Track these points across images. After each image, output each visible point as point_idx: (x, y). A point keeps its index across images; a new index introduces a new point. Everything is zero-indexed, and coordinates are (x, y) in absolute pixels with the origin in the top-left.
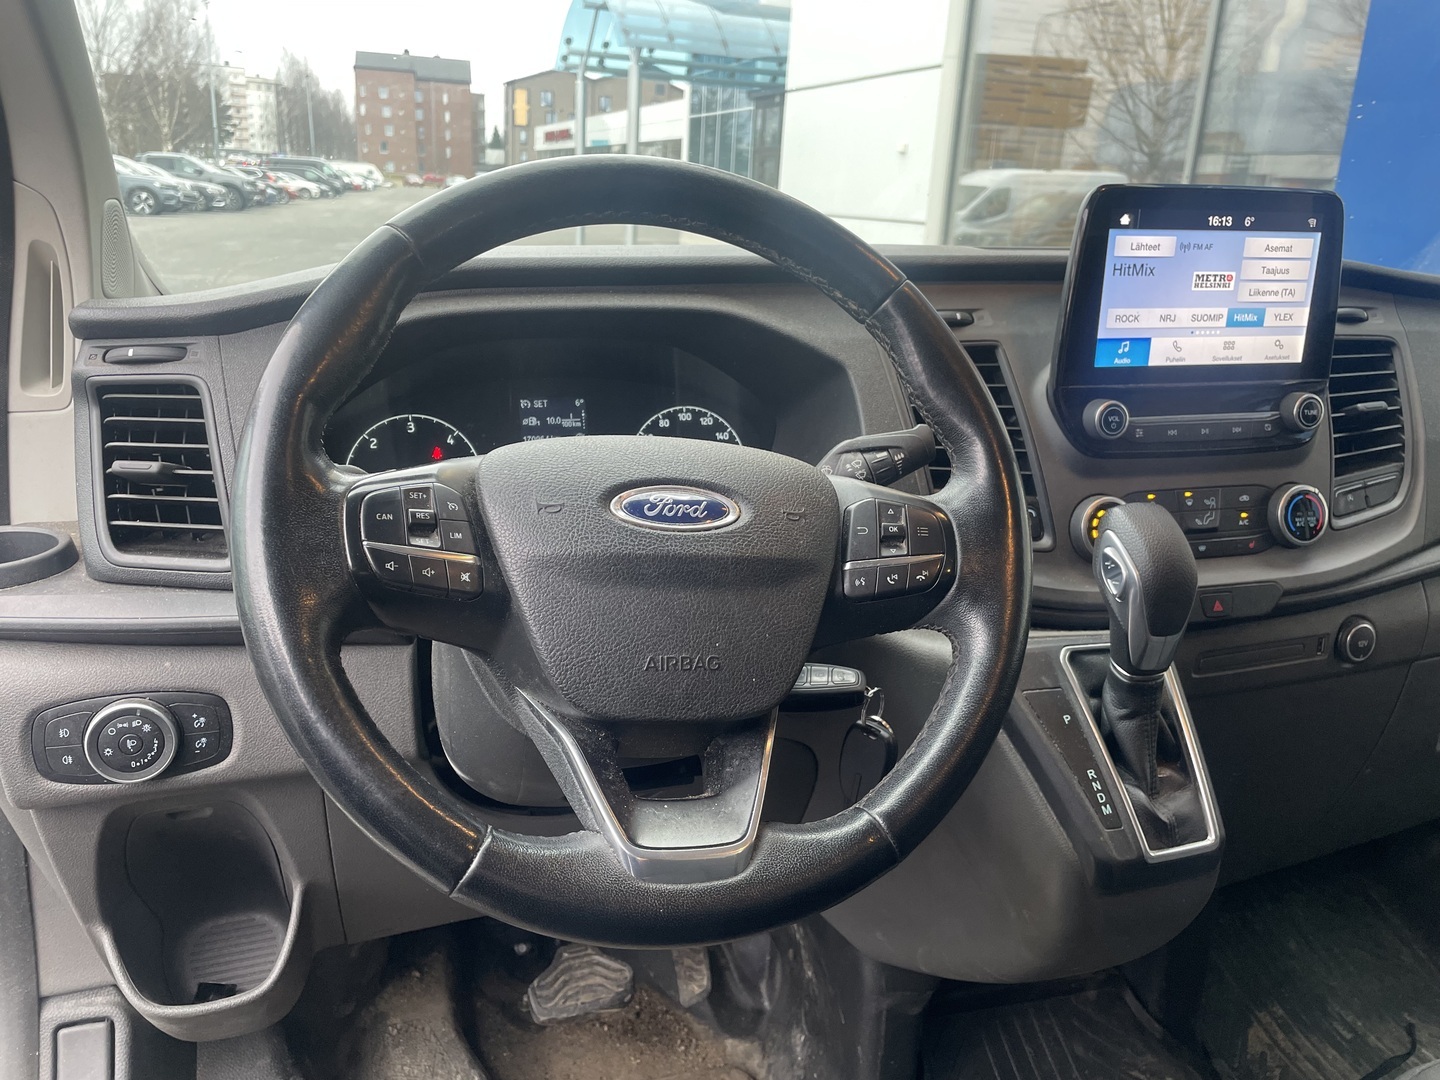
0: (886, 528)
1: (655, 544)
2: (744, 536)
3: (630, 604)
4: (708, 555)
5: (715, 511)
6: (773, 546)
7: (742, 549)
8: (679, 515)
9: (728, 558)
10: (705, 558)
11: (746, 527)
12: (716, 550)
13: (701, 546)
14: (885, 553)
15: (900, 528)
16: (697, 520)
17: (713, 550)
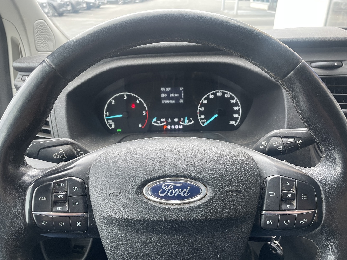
0: (285, 194)
1: (162, 213)
2: (208, 207)
3: (150, 242)
4: (188, 219)
5: (195, 191)
6: (223, 211)
7: (206, 214)
8: (176, 195)
9: (198, 220)
10: (187, 221)
11: (209, 201)
12: (192, 216)
13: (185, 214)
14: (283, 207)
15: (292, 194)
16: (184, 198)
17: (191, 216)
